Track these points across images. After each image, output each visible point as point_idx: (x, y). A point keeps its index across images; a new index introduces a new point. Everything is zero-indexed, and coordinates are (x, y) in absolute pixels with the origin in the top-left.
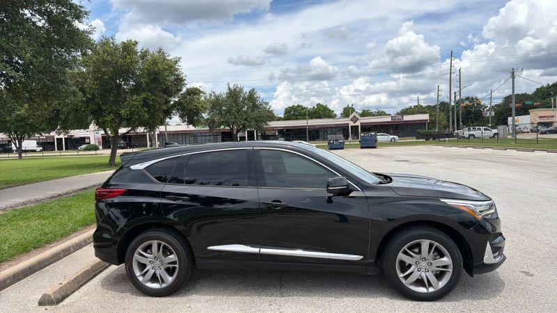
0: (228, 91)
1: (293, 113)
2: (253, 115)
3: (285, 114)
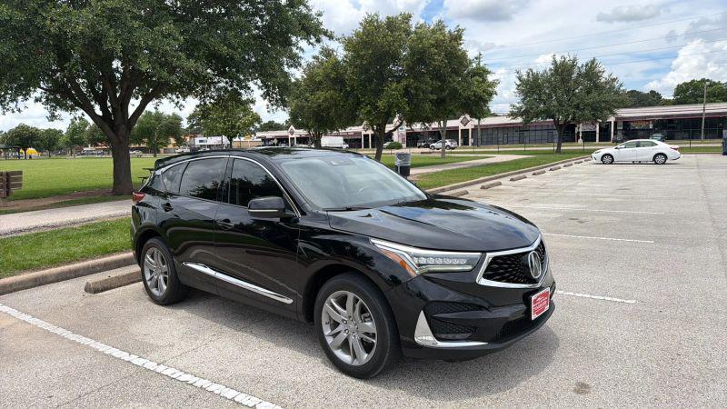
0: (552, 67)
1: (689, 92)
2: (589, 99)
3: (676, 95)
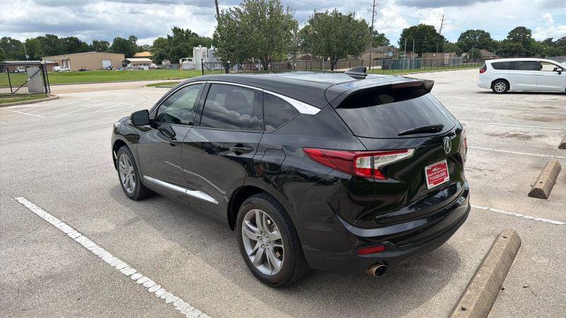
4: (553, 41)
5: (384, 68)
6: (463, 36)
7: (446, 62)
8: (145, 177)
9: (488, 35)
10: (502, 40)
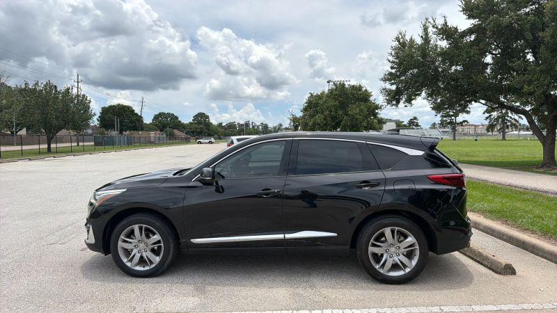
4: (224, 125)
5: (97, 144)
6: (156, 117)
7: (152, 140)
8: (192, 240)
9: (177, 118)
10: (188, 122)
